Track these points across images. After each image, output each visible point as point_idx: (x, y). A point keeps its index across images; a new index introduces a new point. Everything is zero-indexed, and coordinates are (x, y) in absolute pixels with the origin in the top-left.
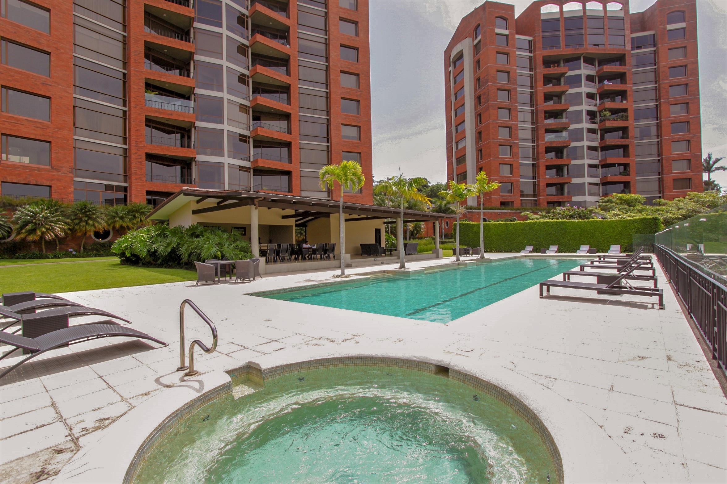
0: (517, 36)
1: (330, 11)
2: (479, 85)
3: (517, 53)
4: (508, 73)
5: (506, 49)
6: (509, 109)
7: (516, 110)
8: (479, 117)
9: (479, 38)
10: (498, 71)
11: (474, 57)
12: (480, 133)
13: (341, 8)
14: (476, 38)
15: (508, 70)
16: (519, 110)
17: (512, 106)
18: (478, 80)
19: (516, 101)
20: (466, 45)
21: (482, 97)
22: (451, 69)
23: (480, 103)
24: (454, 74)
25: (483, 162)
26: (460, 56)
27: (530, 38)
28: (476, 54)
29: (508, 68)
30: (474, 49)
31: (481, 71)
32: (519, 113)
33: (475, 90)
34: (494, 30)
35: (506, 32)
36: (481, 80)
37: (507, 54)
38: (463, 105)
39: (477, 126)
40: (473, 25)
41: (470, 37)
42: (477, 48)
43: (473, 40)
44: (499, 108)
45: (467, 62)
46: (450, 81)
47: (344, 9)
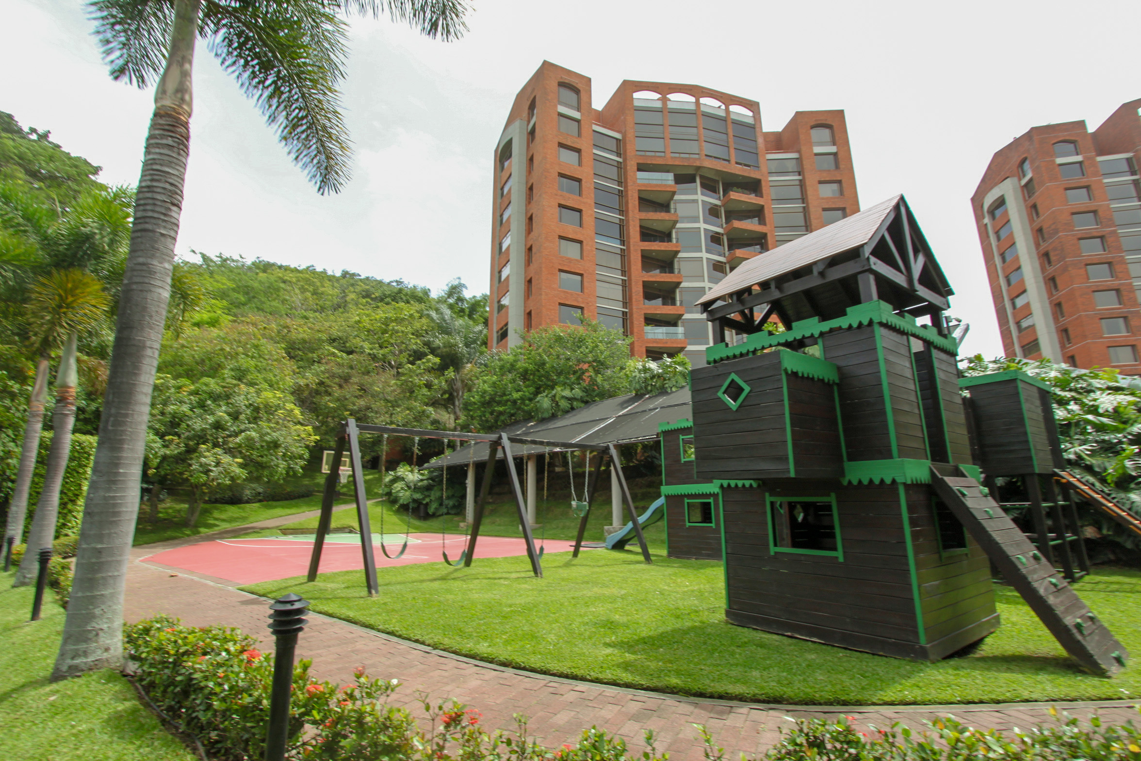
0: (1100, 159)
1: (810, 206)
2: (1043, 238)
3: (1105, 181)
4: (1095, 212)
5: (1084, 181)
6: (1109, 263)
7: (1123, 262)
8: (1051, 282)
9: (1029, 176)
10: (1073, 214)
11: (1025, 200)
12: (1059, 305)
13: (823, 199)
14: (1024, 176)
15: (1093, 209)
16: (1128, 261)
17: (1113, 257)
18: (1039, 233)
19: (1120, 249)
20: (1008, 189)
21: (1051, 254)
22: (986, 220)
23: (1049, 262)
24: (993, 227)
25: (1072, 349)
26: (1001, 202)
27: (1129, 155)
28: (1029, 197)
29: (1093, 205)
30: (1023, 191)
31: (1042, 218)
32: (1130, 266)
33: (1037, 245)
34: (1054, 161)
35: (1079, 158)
36: (1044, 231)
37: (1087, 187)
38: (1019, 268)
39: (1050, 295)
40: (1016, 159)
41: (1013, 176)
42: (1028, 188)
43: (1020, 180)
44: (1087, 265)
45: (1015, 210)
46: (988, 237)
47: (827, 198)
